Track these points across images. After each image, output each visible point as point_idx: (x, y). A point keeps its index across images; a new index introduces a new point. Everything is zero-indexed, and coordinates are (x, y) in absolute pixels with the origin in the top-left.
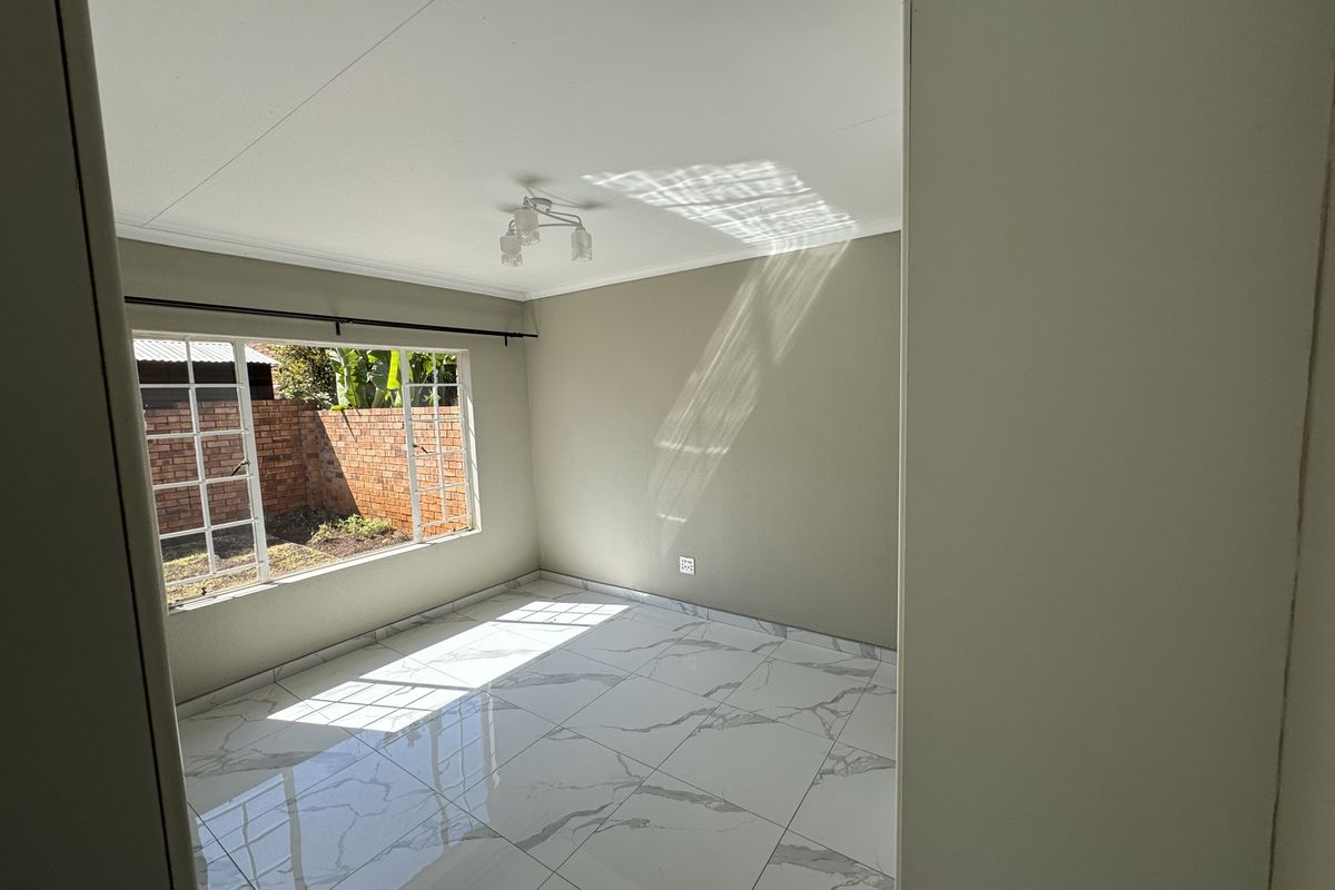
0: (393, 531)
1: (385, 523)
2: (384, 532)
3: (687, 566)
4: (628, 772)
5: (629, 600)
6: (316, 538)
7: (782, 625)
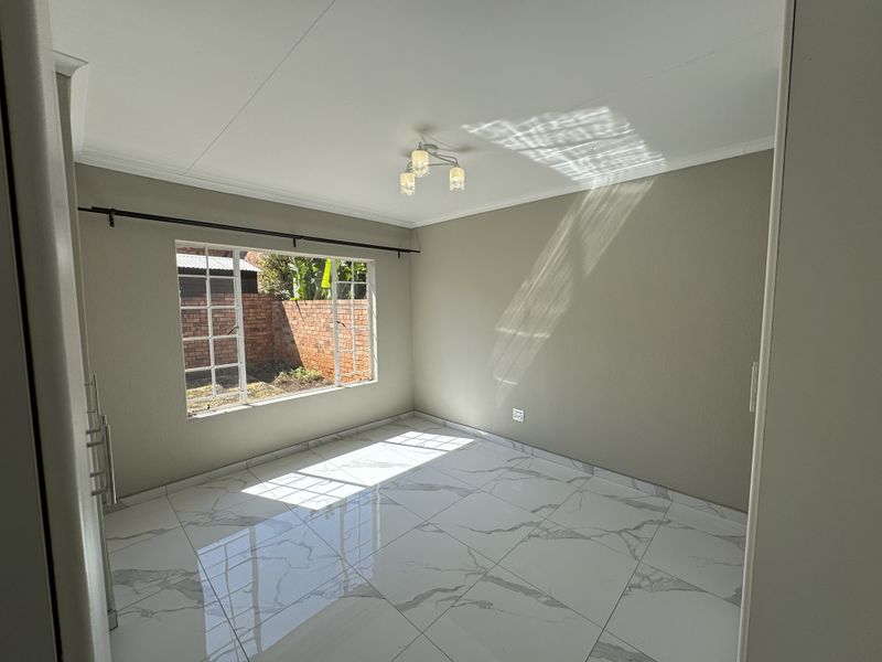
0: (322, 379)
1: (319, 373)
2: (318, 379)
3: (518, 415)
4: (475, 563)
5: (475, 436)
6: (277, 380)
7: (591, 465)
